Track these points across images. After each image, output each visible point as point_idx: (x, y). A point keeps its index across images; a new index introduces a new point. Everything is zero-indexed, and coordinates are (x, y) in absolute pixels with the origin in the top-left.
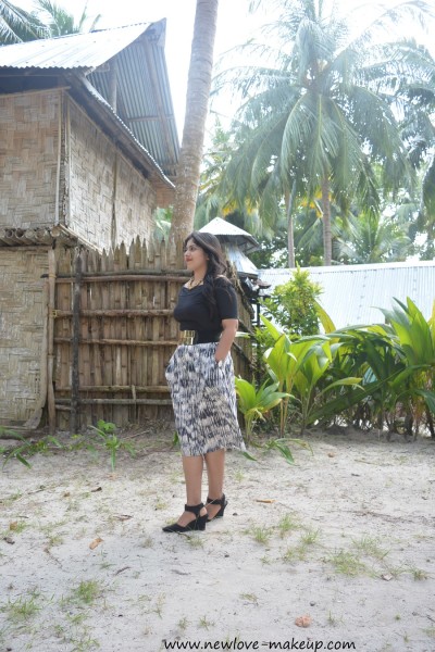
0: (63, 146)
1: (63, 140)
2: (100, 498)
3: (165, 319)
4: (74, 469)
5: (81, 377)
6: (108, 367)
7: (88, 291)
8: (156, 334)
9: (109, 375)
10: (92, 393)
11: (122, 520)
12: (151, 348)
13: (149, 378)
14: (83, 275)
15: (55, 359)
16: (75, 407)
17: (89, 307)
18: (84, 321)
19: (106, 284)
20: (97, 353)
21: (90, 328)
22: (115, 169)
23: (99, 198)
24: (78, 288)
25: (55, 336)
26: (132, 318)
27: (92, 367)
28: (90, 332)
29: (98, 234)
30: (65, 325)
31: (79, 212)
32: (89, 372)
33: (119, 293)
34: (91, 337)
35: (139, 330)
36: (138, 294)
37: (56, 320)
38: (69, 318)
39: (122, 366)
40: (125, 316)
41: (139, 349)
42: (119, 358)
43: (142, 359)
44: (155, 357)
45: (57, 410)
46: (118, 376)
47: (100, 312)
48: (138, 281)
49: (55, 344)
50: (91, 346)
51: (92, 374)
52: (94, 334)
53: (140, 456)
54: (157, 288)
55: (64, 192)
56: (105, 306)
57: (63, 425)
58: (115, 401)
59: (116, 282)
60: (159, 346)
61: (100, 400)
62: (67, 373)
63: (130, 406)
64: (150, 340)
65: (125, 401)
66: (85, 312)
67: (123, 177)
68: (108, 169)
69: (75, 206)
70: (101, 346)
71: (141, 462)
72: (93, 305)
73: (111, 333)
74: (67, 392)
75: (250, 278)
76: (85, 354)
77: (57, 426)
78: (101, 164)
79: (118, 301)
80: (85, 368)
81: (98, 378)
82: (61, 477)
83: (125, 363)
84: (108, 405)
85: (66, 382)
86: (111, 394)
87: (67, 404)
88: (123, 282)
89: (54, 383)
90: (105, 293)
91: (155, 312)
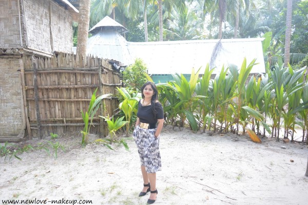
0: (21, 6)
1: (20, 3)
2: (49, 176)
3: (76, 89)
4: (40, 160)
5: (41, 115)
6: (53, 110)
7: (40, 77)
8: (73, 96)
9: (53, 114)
10: (47, 122)
11: (56, 188)
12: (71, 102)
13: (71, 114)
14: (37, 70)
15: (28, 108)
16: (40, 128)
17: (41, 85)
18: (39, 90)
19: (49, 74)
20: (47, 104)
21: (43, 93)
22: (49, 10)
23: (43, 26)
24: (35, 77)
25: (27, 97)
26: (61, 89)
27: (45, 110)
28: (43, 95)
29: (44, 44)
30: (31, 92)
31: (32, 36)
32: (44, 113)
33: (55, 78)
34: (44, 98)
35: (65, 94)
36: (63, 78)
37: (26, 91)
38: (33, 89)
39: (59, 110)
40: (58, 88)
41: (66, 103)
42: (57, 106)
43: (67, 107)
44: (73, 105)
45: (31, 129)
46: (57, 114)
47: (46, 87)
48: (63, 73)
49: (27, 101)
50: (44, 101)
51: (46, 114)
52: (45, 96)
53: (67, 151)
54: (71, 76)
55: (24, 29)
56: (49, 83)
57: (35, 135)
58: (57, 125)
59: (53, 73)
60: (74, 101)
61: (50, 125)
62: (34, 113)
63: (64, 127)
64: (70, 98)
65: (61, 125)
66: (40, 87)
67: (54, 12)
68: (46, 10)
69: (30, 35)
70: (49, 102)
71: (68, 154)
72: (43, 84)
73: (52, 96)
74: (35, 121)
75: (116, 63)
76: (41, 105)
77: (32, 136)
78: (42, 9)
79: (55, 82)
80: (42, 111)
81: (48, 115)
82: (34, 165)
83: (60, 108)
84: (54, 126)
85: (34, 117)
86: (55, 122)
87: (36, 127)
88: (56, 73)
89: (29, 117)
90: (48, 78)
91: (71, 86)
